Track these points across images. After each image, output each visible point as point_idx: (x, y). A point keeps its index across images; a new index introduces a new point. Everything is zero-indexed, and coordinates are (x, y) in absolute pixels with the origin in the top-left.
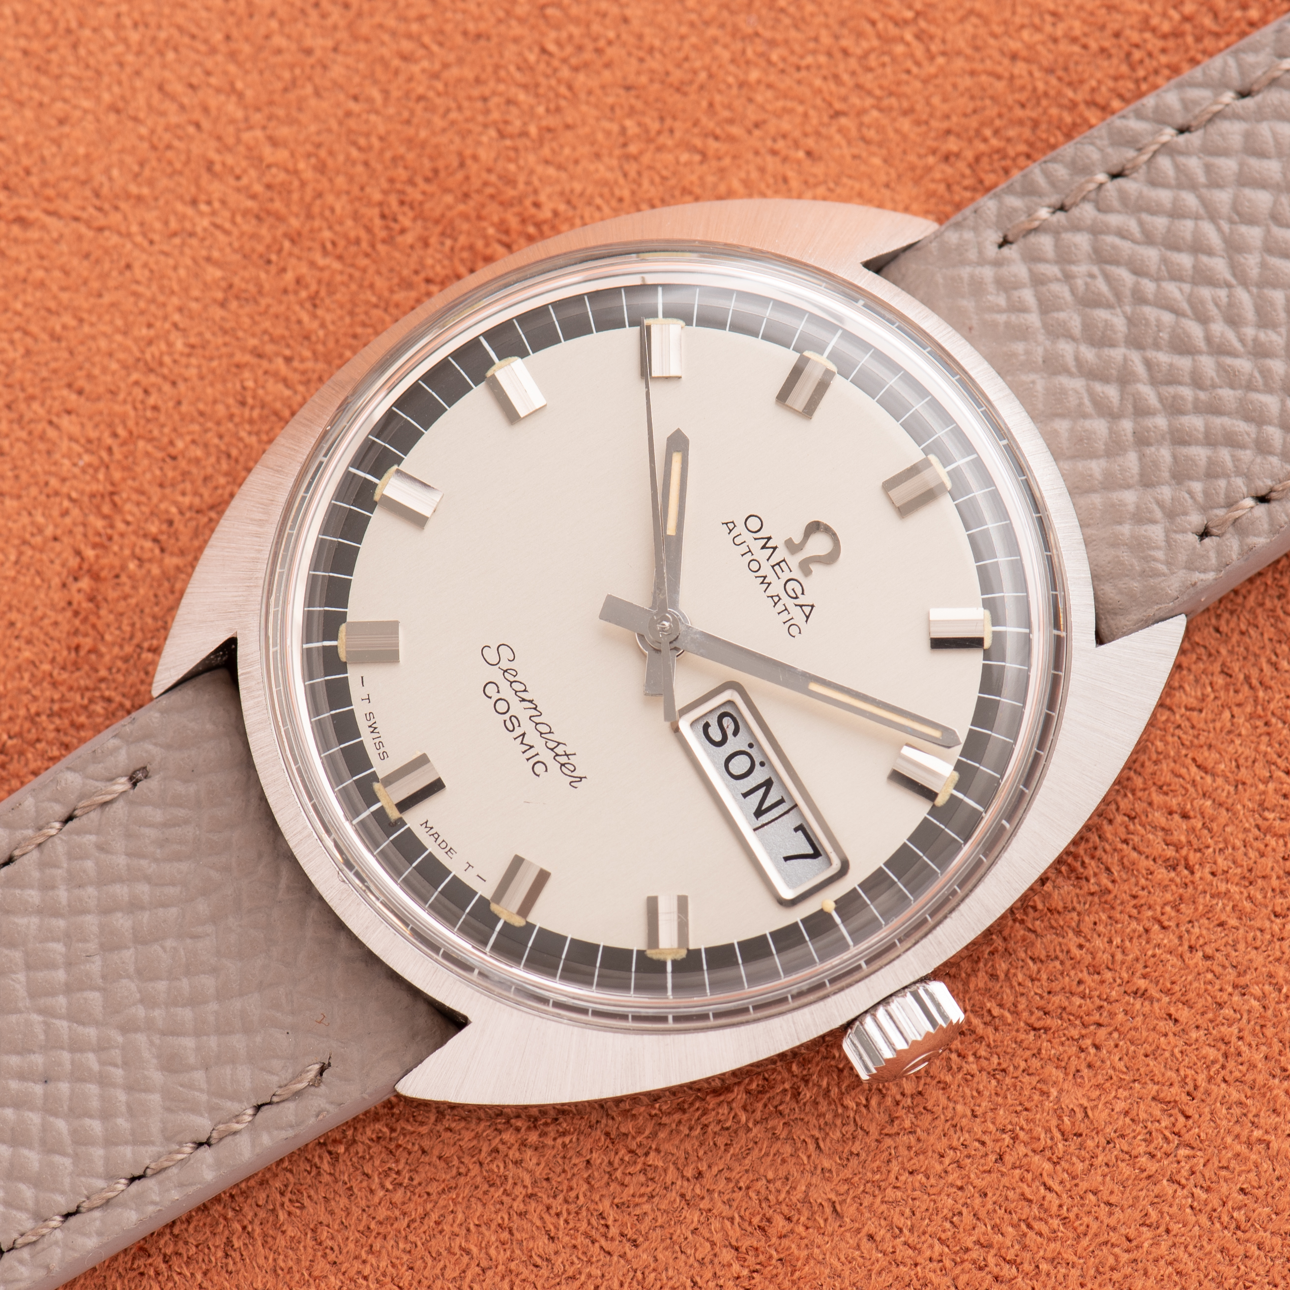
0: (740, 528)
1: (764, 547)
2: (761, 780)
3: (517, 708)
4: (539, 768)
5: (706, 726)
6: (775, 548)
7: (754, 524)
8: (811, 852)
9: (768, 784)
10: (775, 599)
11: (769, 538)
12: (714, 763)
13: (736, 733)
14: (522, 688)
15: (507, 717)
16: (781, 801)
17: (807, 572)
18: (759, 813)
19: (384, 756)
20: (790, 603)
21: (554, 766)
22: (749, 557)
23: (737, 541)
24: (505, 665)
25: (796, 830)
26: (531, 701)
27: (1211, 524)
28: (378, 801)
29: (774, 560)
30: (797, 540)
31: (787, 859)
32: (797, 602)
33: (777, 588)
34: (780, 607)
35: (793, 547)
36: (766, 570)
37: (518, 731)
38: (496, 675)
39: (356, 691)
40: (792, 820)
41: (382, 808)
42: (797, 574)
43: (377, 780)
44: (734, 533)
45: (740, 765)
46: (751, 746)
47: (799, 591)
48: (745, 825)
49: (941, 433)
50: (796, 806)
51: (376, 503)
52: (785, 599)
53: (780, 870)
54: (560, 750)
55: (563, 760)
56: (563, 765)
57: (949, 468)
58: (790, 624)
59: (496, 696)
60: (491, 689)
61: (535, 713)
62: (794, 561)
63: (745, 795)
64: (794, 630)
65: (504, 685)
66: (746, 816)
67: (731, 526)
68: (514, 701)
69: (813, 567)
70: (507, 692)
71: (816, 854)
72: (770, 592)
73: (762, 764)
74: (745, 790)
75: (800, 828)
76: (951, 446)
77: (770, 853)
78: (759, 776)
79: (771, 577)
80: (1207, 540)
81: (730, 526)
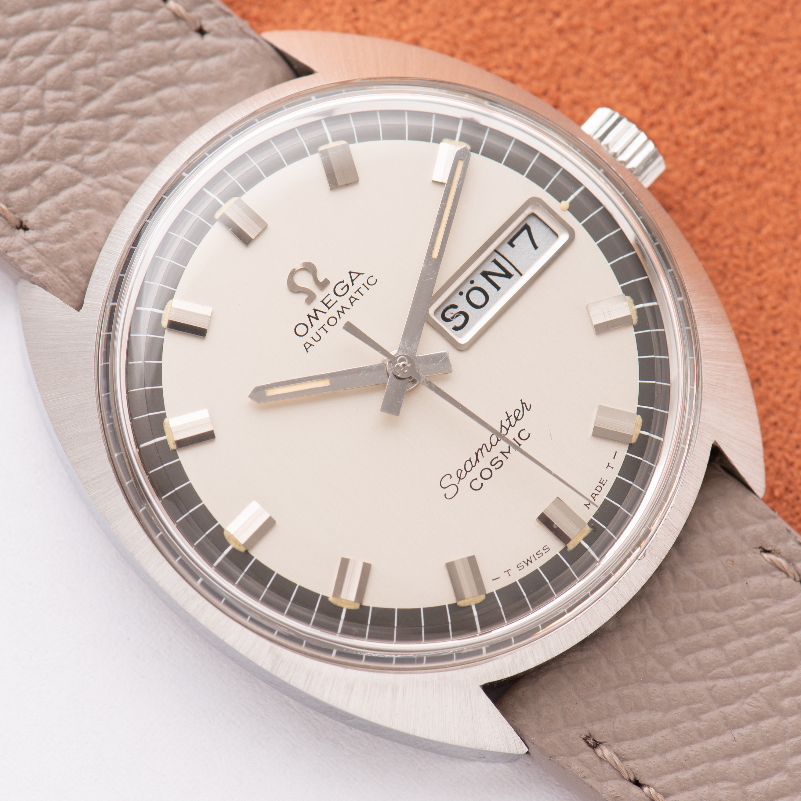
0: (308, 338)
1: (317, 318)
2: (484, 280)
3: (484, 462)
4: (524, 435)
5: (456, 329)
6: (315, 310)
7: (301, 330)
8: (525, 232)
9: (485, 274)
10: (352, 300)
11: (309, 316)
12: (482, 315)
13: (455, 307)
14: (469, 462)
15: (493, 468)
16: (495, 262)
17: (326, 283)
18: (508, 275)
19: (546, 549)
20: (352, 289)
21: (519, 425)
22: (327, 327)
23: (317, 338)
24: (455, 480)
25: (513, 246)
26: (477, 454)
27: (194, 28)
28: (580, 544)
29: (325, 309)
30: (304, 297)
31: (536, 247)
32: (350, 284)
33: (344, 301)
34: (357, 295)
35: (311, 298)
36: (333, 312)
37: (501, 457)
38: (464, 484)
39: (505, 582)
40: (507, 251)
41: (584, 540)
42: (329, 289)
43: (566, 548)
44: (312, 342)
45: (477, 298)
46: (461, 294)
47: (342, 285)
48: (519, 283)
49: (196, 216)
50: (495, 251)
51: (361, 606)
52: (351, 293)
53: (545, 251)
54: (506, 424)
55: (513, 420)
56: (517, 419)
57: (221, 202)
58: (368, 285)
59: (480, 480)
60: (476, 485)
61: (484, 449)
62: (320, 295)
63: (498, 288)
64: (372, 281)
65: (470, 476)
66: (513, 284)
67: (307, 345)
68: (479, 467)
69: (321, 280)
70: (475, 473)
71: (527, 227)
72: (348, 305)
73: (472, 282)
74: (495, 289)
75: (511, 244)
76: (204, 206)
77: (534, 260)
78: (482, 282)
79: (338, 307)
80: (206, 28)
81: (307, 347)
